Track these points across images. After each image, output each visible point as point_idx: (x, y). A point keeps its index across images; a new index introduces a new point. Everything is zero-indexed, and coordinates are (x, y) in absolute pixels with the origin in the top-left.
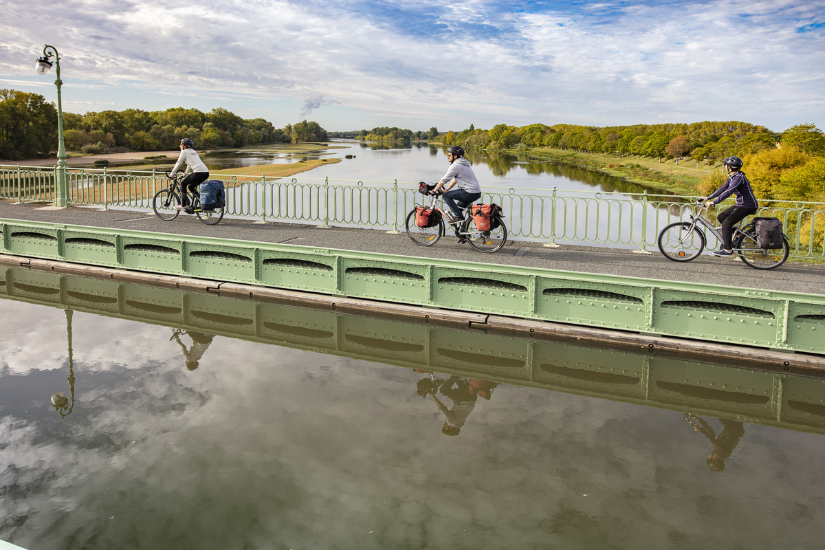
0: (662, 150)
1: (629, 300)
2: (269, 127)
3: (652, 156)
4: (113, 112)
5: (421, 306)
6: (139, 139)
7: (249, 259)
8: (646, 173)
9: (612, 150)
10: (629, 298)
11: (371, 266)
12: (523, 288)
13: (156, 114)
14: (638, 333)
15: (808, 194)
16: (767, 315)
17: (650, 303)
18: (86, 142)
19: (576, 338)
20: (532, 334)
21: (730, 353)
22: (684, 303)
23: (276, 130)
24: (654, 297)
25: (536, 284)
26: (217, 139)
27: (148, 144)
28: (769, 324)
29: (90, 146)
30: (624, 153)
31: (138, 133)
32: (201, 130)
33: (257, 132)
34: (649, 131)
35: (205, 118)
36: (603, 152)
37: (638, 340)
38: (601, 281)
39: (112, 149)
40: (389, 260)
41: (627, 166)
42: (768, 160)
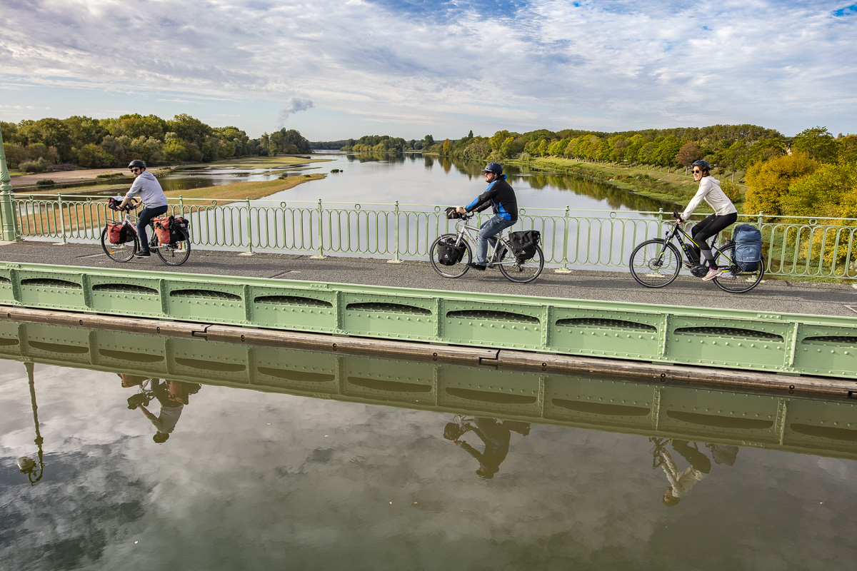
0: (672, 158)
1: (642, 328)
2: (243, 137)
3: (662, 165)
4: (55, 120)
5: (428, 343)
6: (89, 153)
7: (238, 298)
8: (654, 184)
9: (619, 158)
10: (643, 326)
11: (374, 301)
12: (535, 320)
13: (108, 122)
14: (650, 362)
15: (815, 205)
16: (776, 339)
17: (663, 331)
18: (24, 159)
19: (588, 371)
20: (544, 368)
21: (740, 379)
22: (697, 330)
23: (250, 141)
24: (668, 324)
25: (549, 315)
26: (182, 153)
27: (100, 159)
28: (778, 348)
29: (29, 163)
30: (632, 162)
31: (86, 146)
32: (163, 141)
34: (660, 137)
35: (166, 127)
36: (611, 161)
37: (650, 370)
38: (616, 309)
39: (57, 166)
40: (394, 294)
41: (635, 177)
42: (779, 168)
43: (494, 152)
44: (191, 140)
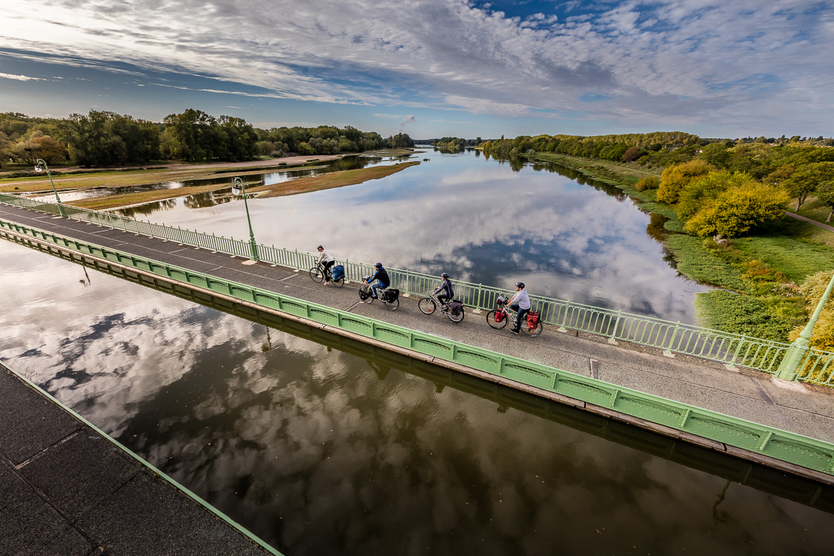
0: (621, 157)
2: (379, 138)
3: (613, 160)
6: (303, 147)
13: (312, 130)
23: (383, 140)
26: (349, 147)
27: (308, 150)
29: (275, 152)
30: (595, 158)
31: (302, 143)
32: (339, 141)
33: (372, 141)
35: (341, 133)
36: (582, 157)
39: (287, 154)
41: (595, 167)
43: (514, 148)
44: (353, 140)
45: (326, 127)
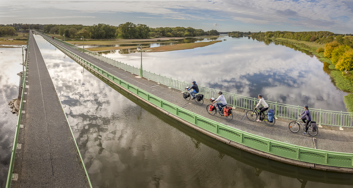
3: (307, 41)
6: (168, 34)
24: (270, 144)
25: (242, 135)
27: (171, 36)
29: (156, 36)
30: (300, 40)
32: (184, 32)
33: (199, 32)
35: (185, 29)
36: (295, 39)
37: (266, 156)
39: (161, 37)
42: (331, 45)
43: (266, 36)
44: (191, 32)
45: (180, 27)
